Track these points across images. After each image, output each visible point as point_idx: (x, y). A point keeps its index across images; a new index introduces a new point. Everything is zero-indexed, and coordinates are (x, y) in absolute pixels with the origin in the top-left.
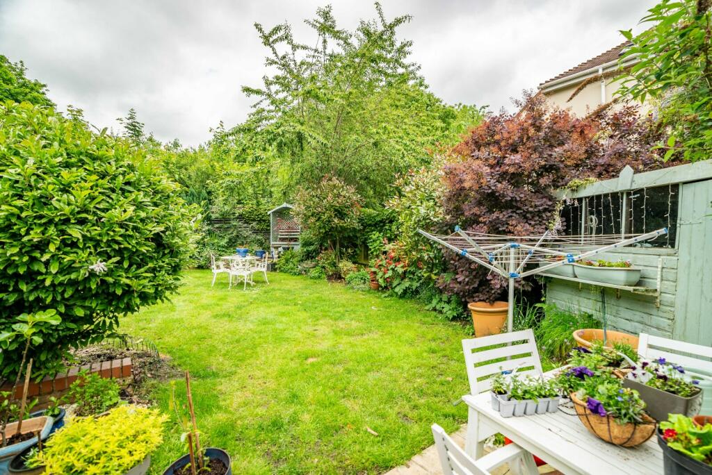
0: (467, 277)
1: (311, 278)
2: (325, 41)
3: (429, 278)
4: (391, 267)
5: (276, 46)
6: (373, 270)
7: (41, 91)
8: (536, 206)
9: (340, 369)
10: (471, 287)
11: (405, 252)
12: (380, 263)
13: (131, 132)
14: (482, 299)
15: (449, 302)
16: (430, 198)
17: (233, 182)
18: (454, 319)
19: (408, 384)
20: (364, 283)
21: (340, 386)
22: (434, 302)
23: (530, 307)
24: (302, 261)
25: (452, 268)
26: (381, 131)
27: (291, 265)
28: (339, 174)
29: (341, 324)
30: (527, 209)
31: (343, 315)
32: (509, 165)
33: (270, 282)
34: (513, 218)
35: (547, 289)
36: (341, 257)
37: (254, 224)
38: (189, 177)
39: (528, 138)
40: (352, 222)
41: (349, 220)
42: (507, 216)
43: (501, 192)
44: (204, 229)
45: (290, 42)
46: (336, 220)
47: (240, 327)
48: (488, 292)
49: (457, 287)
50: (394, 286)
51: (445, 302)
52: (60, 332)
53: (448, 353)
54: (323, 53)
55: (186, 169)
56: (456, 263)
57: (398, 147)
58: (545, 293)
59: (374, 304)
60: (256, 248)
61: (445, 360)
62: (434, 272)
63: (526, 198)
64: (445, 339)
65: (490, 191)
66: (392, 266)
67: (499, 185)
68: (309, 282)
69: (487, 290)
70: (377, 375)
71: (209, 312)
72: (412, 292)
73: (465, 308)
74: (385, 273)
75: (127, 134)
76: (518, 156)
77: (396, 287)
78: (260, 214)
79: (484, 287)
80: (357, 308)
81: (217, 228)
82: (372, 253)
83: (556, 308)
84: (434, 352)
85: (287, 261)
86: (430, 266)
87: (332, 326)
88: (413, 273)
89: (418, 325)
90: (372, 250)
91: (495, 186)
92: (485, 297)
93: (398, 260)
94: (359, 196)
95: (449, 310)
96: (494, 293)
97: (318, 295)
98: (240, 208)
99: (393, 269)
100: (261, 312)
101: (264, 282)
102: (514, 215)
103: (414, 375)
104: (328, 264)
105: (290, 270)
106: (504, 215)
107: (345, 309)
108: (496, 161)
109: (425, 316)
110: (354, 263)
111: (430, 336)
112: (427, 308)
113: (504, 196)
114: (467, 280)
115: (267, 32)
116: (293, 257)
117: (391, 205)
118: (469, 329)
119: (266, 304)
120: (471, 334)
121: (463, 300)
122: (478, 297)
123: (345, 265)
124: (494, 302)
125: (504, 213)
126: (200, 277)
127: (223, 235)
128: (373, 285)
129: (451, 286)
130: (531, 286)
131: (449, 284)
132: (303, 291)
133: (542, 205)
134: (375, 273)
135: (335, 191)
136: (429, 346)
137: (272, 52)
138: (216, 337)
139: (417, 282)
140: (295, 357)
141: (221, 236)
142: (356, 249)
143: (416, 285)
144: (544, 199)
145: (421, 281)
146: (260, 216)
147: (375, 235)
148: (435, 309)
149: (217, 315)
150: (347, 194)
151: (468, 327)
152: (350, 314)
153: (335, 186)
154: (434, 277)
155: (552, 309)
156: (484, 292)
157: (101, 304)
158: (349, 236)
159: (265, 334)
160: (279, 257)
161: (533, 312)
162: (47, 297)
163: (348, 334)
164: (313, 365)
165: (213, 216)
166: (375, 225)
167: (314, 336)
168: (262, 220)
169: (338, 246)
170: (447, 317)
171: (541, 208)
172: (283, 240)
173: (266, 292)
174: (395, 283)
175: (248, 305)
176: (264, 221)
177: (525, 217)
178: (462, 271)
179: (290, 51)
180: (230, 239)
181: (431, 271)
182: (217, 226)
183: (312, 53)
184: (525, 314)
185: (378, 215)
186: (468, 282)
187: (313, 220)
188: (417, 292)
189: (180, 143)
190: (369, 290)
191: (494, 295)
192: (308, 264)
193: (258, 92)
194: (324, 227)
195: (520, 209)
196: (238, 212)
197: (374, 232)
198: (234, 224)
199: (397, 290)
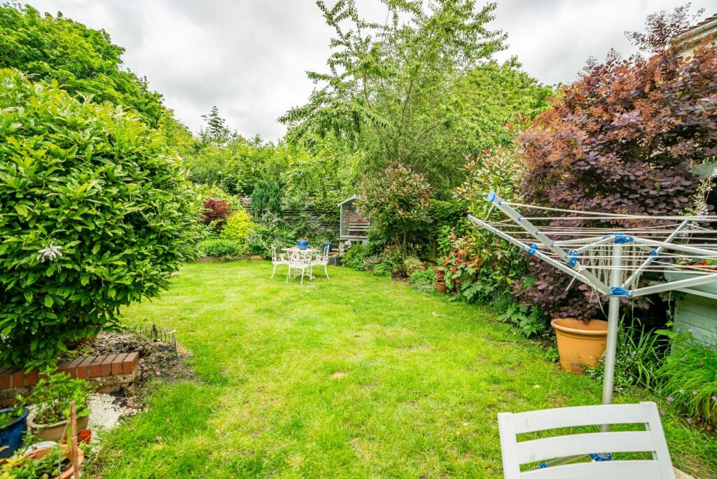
0: (551, 284)
1: (375, 275)
2: (395, 17)
3: (504, 282)
4: (460, 266)
5: (340, 24)
6: (441, 268)
7: (158, 101)
8: (662, 188)
9: (366, 392)
10: (557, 298)
11: (476, 249)
12: (449, 261)
13: (214, 128)
14: (572, 315)
15: (528, 314)
16: (507, 182)
17: (300, 173)
18: (533, 336)
19: (449, 429)
20: (431, 283)
21: (359, 417)
22: (510, 312)
23: (646, 331)
24: (369, 256)
25: (534, 271)
26: (451, 107)
27: (356, 260)
28: (407, 161)
29: (389, 331)
30: (647, 192)
31: (396, 320)
32: (620, 128)
33: (331, 276)
34: (623, 205)
35: (676, 309)
36: (408, 252)
37: (323, 216)
38: (265, 171)
39: (653, 88)
40: (420, 213)
41: (416, 212)
42: (614, 202)
43: (606, 168)
44: (274, 221)
45: (355, 19)
46: (401, 212)
47: (278, 325)
48: (581, 306)
49: (538, 296)
50: (462, 289)
51: (523, 313)
52: (42, 322)
53: (516, 385)
54: (393, 30)
55: (263, 162)
56: (538, 266)
57: (471, 125)
58: (673, 314)
59: (436, 309)
60: (325, 241)
61: (510, 396)
62: (511, 275)
63: (645, 177)
64: (517, 364)
65: (588, 168)
66: (462, 265)
67: (603, 159)
68: (372, 278)
69: (581, 303)
70: (410, 409)
71: (254, 306)
72: (485, 298)
73: (548, 324)
74: (453, 274)
75: (210, 130)
76: (635, 113)
77: (465, 290)
78: (331, 207)
79: (575, 299)
80: (414, 313)
81: (286, 220)
82: (442, 249)
83: (692, 339)
84: (496, 381)
85: (353, 256)
86: (505, 267)
87: (378, 332)
88: (487, 276)
89: (483, 340)
90: (442, 246)
91: (596, 160)
92: (576, 313)
93: (468, 259)
94: (429, 185)
95: (527, 325)
96: (591, 308)
97: (375, 294)
98: (311, 200)
99: (462, 269)
100: (308, 310)
101: (325, 277)
102: (625, 201)
103: (461, 415)
104: (394, 260)
105: (355, 265)
106: (609, 202)
107: (400, 312)
108: (599, 126)
109: (496, 329)
110: (422, 260)
111: (495, 358)
112: (500, 318)
113: (609, 174)
114: (551, 288)
115: (330, 9)
116: (359, 251)
117: (460, 193)
118: (552, 353)
119: (315, 301)
120: (554, 360)
121: (546, 313)
122: (567, 311)
123: (412, 262)
124: (589, 320)
125: (610, 199)
126: (265, 268)
127: (292, 227)
128: (439, 287)
129: (530, 294)
130: (648, 302)
131: (528, 292)
132: (361, 289)
133: (673, 186)
134: (442, 272)
135: (400, 179)
136: (491, 373)
137: (336, 31)
138: (247, 335)
139: (491, 286)
140: (319, 369)
141: (290, 228)
142: (427, 245)
143: (489, 289)
144: (677, 178)
145: (496, 285)
146: (331, 209)
147: (445, 229)
148: (509, 322)
149: (259, 310)
150: (414, 183)
151: (551, 349)
152: (404, 320)
153: (401, 175)
154: (509, 281)
155: (683, 340)
156: (576, 305)
157: (75, 294)
158: (418, 230)
159: (299, 336)
160: (345, 251)
161: (649, 341)
162: (9, 283)
163: (393, 346)
164: (336, 382)
165: (283, 208)
166: (448, 219)
167: (353, 344)
168: (333, 213)
169: (405, 241)
170: (523, 333)
171: (670, 190)
172: (352, 233)
173: (321, 288)
174: (465, 285)
175: (296, 301)
176: (335, 213)
177: (643, 204)
178: (545, 276)
179: (355, 29)
180: (299, 232)
181: (507, 274)
182: (286, 217)
183: (382, 31)
184: (637, 341)
185: (451, 207)
186: (552, 291)
187: (375, 211)
188: (489, 298)
189: (261, 138)
190: (435, 292)
191: (589, 312)
192: (375, 259)
193: (324, 77)
194: (387, 219)
195: (634, 192)
196: (307, 204)
197: (445, 227)
198: (303, 216)
199: (466, 294)
